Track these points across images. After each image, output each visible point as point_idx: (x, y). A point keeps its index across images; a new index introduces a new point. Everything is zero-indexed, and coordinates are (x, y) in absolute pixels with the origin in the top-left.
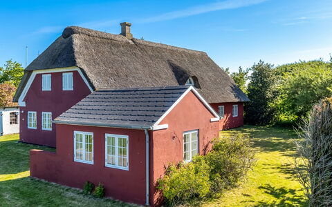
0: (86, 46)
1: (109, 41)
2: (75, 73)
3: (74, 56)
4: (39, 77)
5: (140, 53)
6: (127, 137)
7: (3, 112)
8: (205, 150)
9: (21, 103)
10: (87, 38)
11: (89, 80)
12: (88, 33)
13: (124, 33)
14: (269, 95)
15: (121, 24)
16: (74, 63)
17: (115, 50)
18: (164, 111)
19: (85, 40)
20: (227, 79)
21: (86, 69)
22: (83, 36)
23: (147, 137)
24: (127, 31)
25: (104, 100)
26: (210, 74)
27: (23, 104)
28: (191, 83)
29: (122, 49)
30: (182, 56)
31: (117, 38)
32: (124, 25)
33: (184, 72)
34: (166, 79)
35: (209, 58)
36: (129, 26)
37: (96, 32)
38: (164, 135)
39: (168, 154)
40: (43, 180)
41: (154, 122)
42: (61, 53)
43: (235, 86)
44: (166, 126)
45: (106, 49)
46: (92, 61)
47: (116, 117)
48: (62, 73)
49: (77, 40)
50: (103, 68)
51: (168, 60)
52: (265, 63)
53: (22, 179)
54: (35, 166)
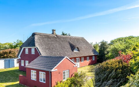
0: (39, 39)
1: (47, 37)
2: (35, 48)
3: (35, 43)
4: (24, 49)
5: (58, 40)
6: (45, 73)
7: (15, 59)
8: (72, 76)
9: (19, 58)
10: (40, 36)
11: (39, 51)
12: (40, 34)
13: (53, 33)
14: (106, 53)
15: (52, 30)
16: (34, 46)
17: (49, 40)
18: (56, 65)
19: (39, 37)
20: (91, 47)
21: (38, 48)
22: (38, 36)
23: (50, 73)
24: (54, 32)
25: (41, 60)
26: (85, 45)
27: (20, 58)
28: (76, 49)
29: (52, 39)
30: (74, 40)
31: (51, 35)
32: (53, 30)
33: (74, 46)
34: (67, 49)
35: (85, 39)
36: (55, 30)
37: (43, 34)
38: (56, 73)
39: (57, 78)
40: (23, 85)
41: (52, 69)
42: (31, 42)
43: (94, 49)
44: (56, 70)
45: (46, 39)
46: (41, 45)
47: (43, 66)
48: (31, 48)
49: (36, 37)
50: (44, 46)
51: (69, 42)
52: (105, 41)
53: (17, 84)
54: (21, 80)
